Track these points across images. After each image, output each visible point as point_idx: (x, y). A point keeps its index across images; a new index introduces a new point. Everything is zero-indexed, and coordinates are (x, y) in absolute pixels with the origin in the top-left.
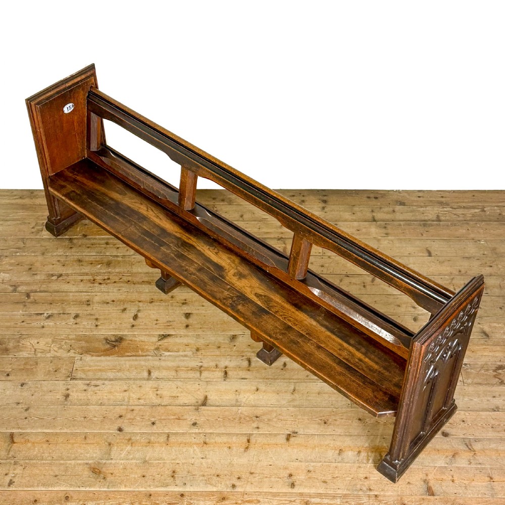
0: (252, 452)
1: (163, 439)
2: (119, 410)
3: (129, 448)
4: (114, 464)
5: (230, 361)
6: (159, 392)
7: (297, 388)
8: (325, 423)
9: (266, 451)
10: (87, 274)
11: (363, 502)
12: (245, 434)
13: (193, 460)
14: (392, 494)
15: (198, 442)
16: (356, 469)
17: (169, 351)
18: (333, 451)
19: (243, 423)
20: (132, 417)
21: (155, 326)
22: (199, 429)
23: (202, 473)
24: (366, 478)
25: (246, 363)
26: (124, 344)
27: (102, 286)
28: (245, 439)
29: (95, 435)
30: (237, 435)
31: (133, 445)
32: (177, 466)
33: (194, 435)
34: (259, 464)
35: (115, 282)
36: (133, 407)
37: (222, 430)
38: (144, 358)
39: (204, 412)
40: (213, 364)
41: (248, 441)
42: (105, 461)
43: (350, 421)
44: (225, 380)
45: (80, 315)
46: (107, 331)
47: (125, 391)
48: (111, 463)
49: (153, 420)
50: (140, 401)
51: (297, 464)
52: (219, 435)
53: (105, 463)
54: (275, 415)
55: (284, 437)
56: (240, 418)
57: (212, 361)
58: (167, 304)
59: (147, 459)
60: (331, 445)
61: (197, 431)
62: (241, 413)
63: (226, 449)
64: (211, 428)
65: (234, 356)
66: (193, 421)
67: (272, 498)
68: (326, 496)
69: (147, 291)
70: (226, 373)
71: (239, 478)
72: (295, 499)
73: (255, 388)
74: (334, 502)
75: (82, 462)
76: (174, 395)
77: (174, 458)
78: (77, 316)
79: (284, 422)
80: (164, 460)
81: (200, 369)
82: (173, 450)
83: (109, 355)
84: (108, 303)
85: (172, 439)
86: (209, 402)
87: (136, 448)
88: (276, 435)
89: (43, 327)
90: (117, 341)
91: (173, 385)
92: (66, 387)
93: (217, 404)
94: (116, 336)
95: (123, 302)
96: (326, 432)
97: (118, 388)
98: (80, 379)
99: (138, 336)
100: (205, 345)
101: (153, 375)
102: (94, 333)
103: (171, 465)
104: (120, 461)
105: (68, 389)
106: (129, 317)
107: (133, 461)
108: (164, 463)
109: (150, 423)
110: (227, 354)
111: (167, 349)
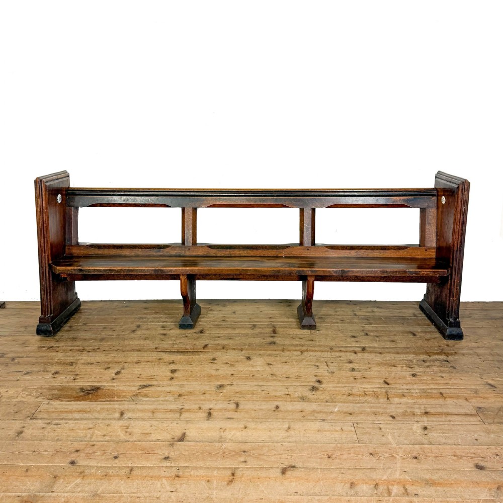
0: (237, 485)
1: (123, 472)
2: (76, 445)
3: (79, 480)
4: (54, 497)
5: (216, 404)
6: (128, 430)
7: (292, 427)
8: (329, 457)
9: (256, 484)
10: (78, 346)
12: (230, 468)
13: (159, 493)
15: (168, 475)
17: (148, 397)
18: (343, 484)
19: (227, 457)
20: (91, 451)
21: (137, 379)
22: (171, 463)
25: (233, 406)
26: (99, 392)
27: (90, 353)
28: (229, 473)
29: (39, 468)
30: (219, 468)
31: (85, 478)
32: (138, 500)
33: (164, 469)
34: (246, 498)
35: (104, 351)
36: (94, 443)
37: (201, 464)
38: (118, 402)
39: (180, 447)
40: (197, 407)
41: (233, 474)
42: (43, 494)
43: (360, 456)
44: (208, 420)
45: (61, 372)
46: (85, 382)
47: (90, 429)
48: (50, 496)
49: (116, 454)
50: (105, 437)
51: (297, 497)
52: (196, 468)
53: (43, 496)
54: (267, 449)
55: (279, 471)
56: (224, 453)
57: (195, 404)
58: (153, 364)
59: (99, 492)
60: (339, 479)
61: (169, 464)
62: (225, 448)
63: (203, 483)
64: (186, 461)
65: (220, 400)
66: (166, 455)
69: (136, 355)
70: (210, 414)
73: (243, 426)
75: (14, 494)
76: (146, 432)
77: (134, 491)
78: (56, 373)
79: (279, 457)
80: (122, 493)
81: (181, 411)
82: (135, 483)
83: (80, 401)
84: (93, 364)
85: (136, 472)
86: (187, 438)
87: (88, 481)
88: (267, 469)
89: (18, 380)
90: (93, 390)
91: (147, 424)
92: (22, 425)
93: (197, 440)
94: (93, 386)
95: (109, 363)
96: (332, 466)
97: (82, 426)
98: (41, 419)
99: (118, 386)
100: (189, 392)
101: (126, 416)
102: (70, 384)
103: (129, 498)
104: (63, 494)
105: (24, 427)
106: (111, 373)
107: (80, 494)
108: (120, 497)
109: (112, 457)
110: (212, 399)
111: (146, 396)
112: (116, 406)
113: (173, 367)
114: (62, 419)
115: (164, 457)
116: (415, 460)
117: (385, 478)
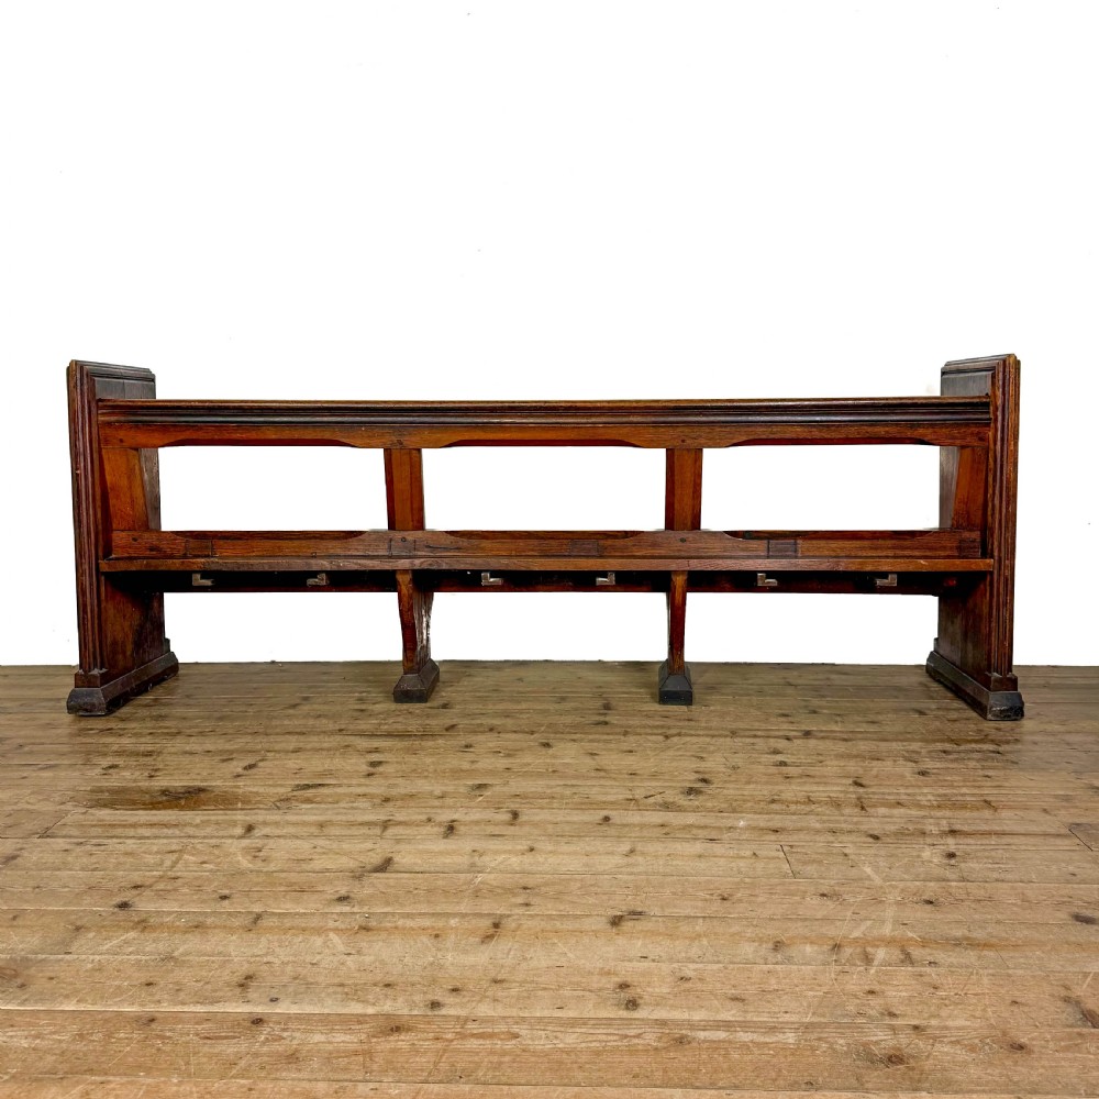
0: (504, 943)
1: (239, 922)
2: (138, 878)
3: (132, 934)
4: (68, 962)
5: (466, 813)
6: (261, 854)
7: (638, 849)
8: (724, 899)
9: (549, 941)
10: (167, 728)
11: (874, 1039)
12: (489, 915)
13: (318, 957)
14: (968, 1023)
15: (343, 926)
16: (833, 976)
17: (313, 803)
18: (756, 944)
19: (485, 898)
20: (169, 888)
21: (292, 776)
22: (353, 907)
23: (337, 981)
24: (871, 992)
25: (506, 817)
26: (204, 796)
27: (193, 738)
28: (487, 922)
29: (41, 914)
30: (465, 915)
31: (147, 930)
32: (265, 967)
33: (335, 916)
34: (524, 964)
35: (224, 734)
36: (179, 874)
37: (424, 908)
38: (244, 812)
39: (376, 881)
40: (423, 817)
41: (496, 926)
42: (44, 956)
43: (797, 898)
44: (444, 838)
45: (122, 766)
46: (177, 782)
47: (172, 852)
48: (62, 960)
49: (226, 892)
50: (204, 865)
51: (645, 965)
52: (409, 916)
53: (43, 960)
54: (578, 885)
55: (605, 920)
56: (478, 890)
57: (419, 814)
58: (332, 752)
59: (176, 954)
60: (747, 935)
61: (347, 909)
62: (481, 883)
63: (424, 939)
64: (388, 904)
65: (477, 808)
66: (343, 892)
67: (559, 1029)
68: (745, 1026)
69: (294, 740)
70: (451, 828)
71: (455, 990)
72: (640, 1031)
73: (526, 848)
74: (774, 1039)
76: (301, 857)
77: (260, 953)
78: (112, 767)
79: (605, 897)
80: (230, 956)
81: (385, 825)
82: (263, 939)
83: (159, 809)
84: (194, 753)
85: (264, 923)
86: (395, 866)
87: (153, 935)
88: (578, 917)
89: (24, 778)
90: (189, 792)
91: (305, 845)
92: (19, 846)
93: (417, 869)
94: (190, 787)
95: (232, 752)
96: (730, 913)
97: (155, 849)
98: (64, 837)
99: (245, 786)
100: (406, 795)
101: (257, 832)
102: (140, 784)
103: (246, 966)
104: (91, 957)
105: (21, 849)
106: (237, 766)
107: (132, 957)
108: (225, 962)
109: (215, 896)
110: (459, 805)
111: (308, 801)
112: (239, 816)
113: (375, 757)
114: (112, 837)
115: (337, 896)
116: (929, 907)
117: (856, 934)
